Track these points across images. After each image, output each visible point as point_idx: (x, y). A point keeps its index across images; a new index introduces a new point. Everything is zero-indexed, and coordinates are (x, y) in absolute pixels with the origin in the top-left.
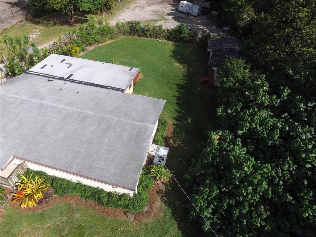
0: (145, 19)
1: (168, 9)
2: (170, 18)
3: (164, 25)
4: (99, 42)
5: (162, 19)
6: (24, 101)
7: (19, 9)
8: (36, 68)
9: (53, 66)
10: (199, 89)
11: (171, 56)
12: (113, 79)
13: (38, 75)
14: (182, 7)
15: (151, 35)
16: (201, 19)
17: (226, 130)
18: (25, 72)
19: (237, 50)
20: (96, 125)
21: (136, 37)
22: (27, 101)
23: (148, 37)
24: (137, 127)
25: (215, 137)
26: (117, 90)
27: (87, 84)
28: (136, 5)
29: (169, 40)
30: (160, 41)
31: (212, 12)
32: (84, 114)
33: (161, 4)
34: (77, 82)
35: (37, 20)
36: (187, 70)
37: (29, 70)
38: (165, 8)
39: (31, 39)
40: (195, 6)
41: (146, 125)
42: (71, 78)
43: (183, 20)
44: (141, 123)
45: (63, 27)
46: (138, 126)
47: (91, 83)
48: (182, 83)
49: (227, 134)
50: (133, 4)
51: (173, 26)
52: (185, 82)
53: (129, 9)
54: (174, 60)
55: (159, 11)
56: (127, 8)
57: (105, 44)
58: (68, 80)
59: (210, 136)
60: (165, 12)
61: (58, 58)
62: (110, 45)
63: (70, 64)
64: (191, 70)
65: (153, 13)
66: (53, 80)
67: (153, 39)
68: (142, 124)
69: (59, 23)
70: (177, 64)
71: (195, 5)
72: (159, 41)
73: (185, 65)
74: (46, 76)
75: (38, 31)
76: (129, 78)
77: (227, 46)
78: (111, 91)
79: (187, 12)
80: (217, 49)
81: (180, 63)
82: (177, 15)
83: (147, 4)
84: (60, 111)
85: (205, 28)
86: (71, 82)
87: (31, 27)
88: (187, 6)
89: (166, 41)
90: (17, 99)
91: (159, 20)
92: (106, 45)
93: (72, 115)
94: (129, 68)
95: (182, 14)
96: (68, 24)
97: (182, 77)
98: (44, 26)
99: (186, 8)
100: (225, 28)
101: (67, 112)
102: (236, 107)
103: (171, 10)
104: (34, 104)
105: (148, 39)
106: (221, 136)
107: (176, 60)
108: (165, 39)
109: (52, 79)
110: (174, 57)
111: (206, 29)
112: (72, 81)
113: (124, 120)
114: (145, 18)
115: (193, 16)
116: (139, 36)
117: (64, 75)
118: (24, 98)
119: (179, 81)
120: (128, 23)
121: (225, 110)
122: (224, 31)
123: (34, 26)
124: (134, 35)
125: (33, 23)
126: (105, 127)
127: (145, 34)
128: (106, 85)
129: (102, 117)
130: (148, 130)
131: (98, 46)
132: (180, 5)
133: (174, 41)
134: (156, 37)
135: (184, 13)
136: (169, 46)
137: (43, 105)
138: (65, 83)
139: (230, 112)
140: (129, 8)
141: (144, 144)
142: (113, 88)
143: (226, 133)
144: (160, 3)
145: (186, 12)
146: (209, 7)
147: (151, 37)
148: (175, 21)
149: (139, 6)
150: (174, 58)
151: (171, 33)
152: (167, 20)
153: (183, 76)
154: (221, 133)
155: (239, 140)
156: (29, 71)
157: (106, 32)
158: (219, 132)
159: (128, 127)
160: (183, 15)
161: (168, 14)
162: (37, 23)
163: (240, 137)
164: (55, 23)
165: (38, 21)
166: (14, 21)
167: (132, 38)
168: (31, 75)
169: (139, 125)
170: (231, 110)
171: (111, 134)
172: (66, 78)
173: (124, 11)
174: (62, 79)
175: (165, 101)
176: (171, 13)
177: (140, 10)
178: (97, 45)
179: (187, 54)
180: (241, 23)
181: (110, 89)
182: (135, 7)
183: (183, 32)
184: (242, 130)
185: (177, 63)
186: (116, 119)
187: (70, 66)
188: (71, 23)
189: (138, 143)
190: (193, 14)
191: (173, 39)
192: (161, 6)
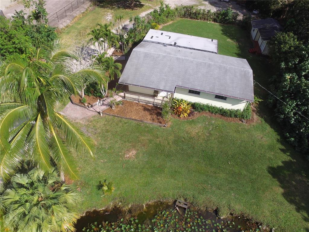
5: (201, 4)
9: (158, 37)
10: (251, 57)
11: (222, 34)
12: (205, 46)
15: (201, 17)
18: (142, 40)
19: (278, 28)
24: (242, 71)
26: (212, 53)
27: (191, 48)
29: (215, 22)
32: (208, 63)
36: (238, 44)
45: (127, 10)
48: (239, 53)
49: (294, 75)
57: (168, 24)
59: (286, 76)
61: (157, 32)
62: (172, 25)
67: (202, 21)
69: (121, 7)
72: (207, 22)
73: (235, 40)
77: (269, 25)
81: (232, 39)
86: (179, 47)
90: (160, 55)
91: (199, 5)
93: (201, 64)
94: (211, 40)
96: (129, 8)
97: (236, 49)
101: (197, 62)
102: (294, 61)
104: (173, 58)
105: (198, 20)
107: (227, 36)
108: (212, 21)
109: (165, 45)
110: (225, 34)
114: (187, 4)
115: (225, 1)
116: (191, 18)
117: (170, 43)
122: (254, 14)
123: (103, 9)
124: (187, 17)
126: (224, 70)
127: (197, 17)
129: (220, 65)
133: (219, 23)
134: (205, 19)
136: (217, 26)
141: (250, 79)
148: (212, 6)
152: (206, 5)
155: (303, 78)
158: (290, 74)
159: (237, 70)
165: (103, 5)
166: (86, 6)
167: (186, 20)
171: (230, 74)
172: (174, 45)
181: (207, 52)
183: (229, 15)
184: (305, 72)
185: (228, 39)
186: (228, 66)
187: (170, 37)
188: (132, 7)
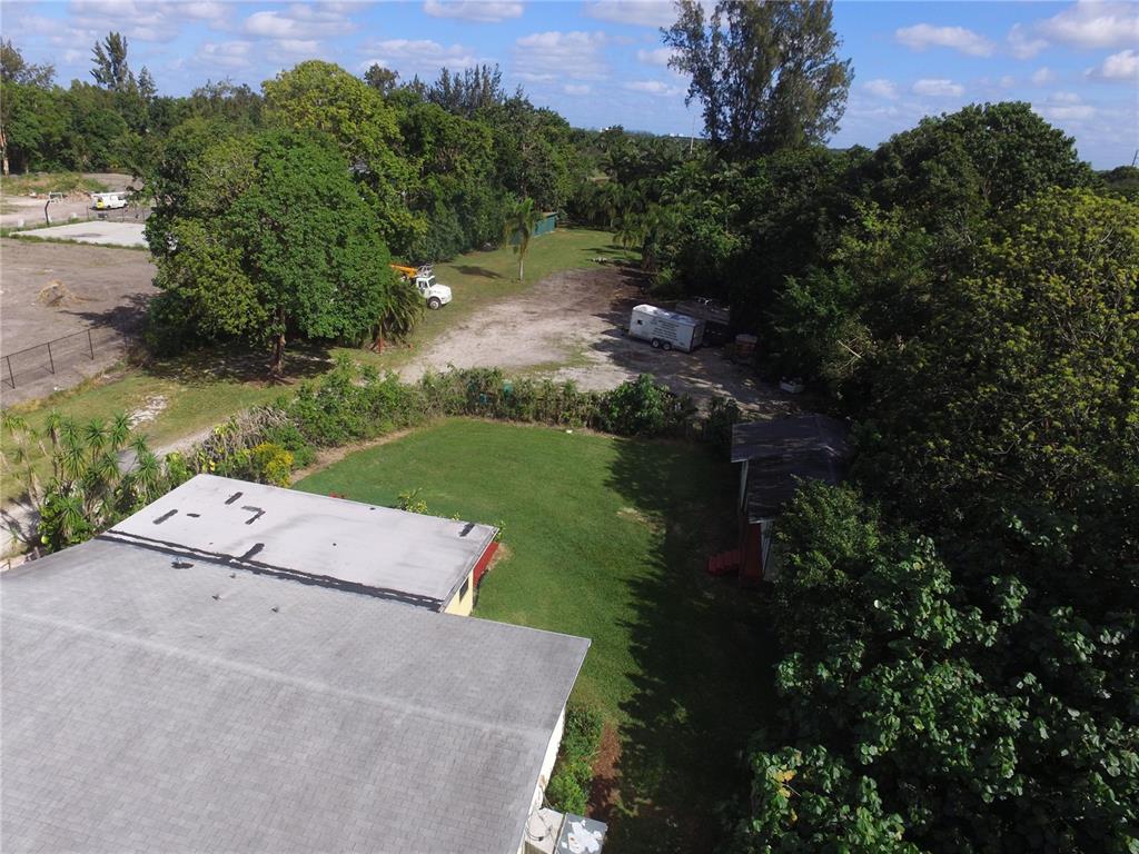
0: (519, 363)
1: (593, 330)
2: (602, 356)
3: (583, 380)
4: (361, 437)
5: (576, 360)
6: (78, 637)
7: (112, 332)
8: (137, 523)
9: (198, 516)
10: (710, 596)
11: (607, 484)
12: (404, 565)
13: (142, 544)
14: (639, 322)
15: (538, 413)
16: (703, 360)
17: (815, 745)
18: (98, 534)
19: (832, 458)
20: (335, 731)
21: (487, 420)
22: (87, 637)
23: (528, 421)
24: (484, 740)
25: (779, 774)
26: (416, 604)
27: (311, 580)
28: (489, 319)
29: (599, 430)
30: (570, 432)
31: (740, 337)
32: (292, 689)
33: (572, 316)
34: (276, 571)
35: (165, 364)
36: (664, 532)
37: (114, 529)
38: (586, 326)
39: (135, 423)
40: (681, 321)
41: (520, 732)
42: (255, 558)
43: (646, 365)
44: (500, 727)
45: (247, 385)
46: (487, 736)
47: (325, 577)
48: (650, 577)
49: (821, 763)
50: (480, 314)
51: (612, 381)
52: (658, 572)
53: (465, 332)
54: (617, 496)
55: (566, 338)
56: (461, 328)
57: (382, 443)
58: (245, 564)
59: (760, 771)
60: (583, 340)
61: (216, 489)
62: (398, 445)
63: (256, 509)
64: (677, 528)
65: (545, 343)
66: (192, 566)
67: (544, 426)
68: (504, 729)
69: (233, 374)
70: (630, 510)
71: (681, 316)
72: (564, 431)
73: (658, 513)
74: (168, 549)
75: (161, 397)
76: (460, 561)
77: (795, 445)
78: (394, 605)
79: (658, 340)
80: (764, 455)
81: (640, 505)
82: (626, 350)
83: (526, 315)
84: (205, 678)
85: (720, 386)
86: (257, 572)
87: (141, 385)
88: (655, 319)
89: (590, 433)
90: (52, 630)
91: (564, 365)
92: (386, 446)
93: (247, 692)
94: (462, 526)
95: (642, 345)
96: (264, 379)
97: (647, 557)
98: (184, 382)
99: (654, 326)
100: (785, 386)
101: (230, 682)
102: (845, 658)
103: (603, 333)
104: (111, 651)
105: (527, 425)
106: (800, 769)
107: (624, 495)
108: (588, 426)
109: (187, 561)
110: (618, 486)
111: (723, 389)
112: (259, 569)
113: (438, 713)
114: (519, 359)
115: (677, 350)
116: (499, 416)
117: (230, 548)
118: (79, 628)
119: (639, 571)
120: (463, 377)
121: (806, 671)
122: (783, 395)
123: (151, 382)
124: (480, 413)
125: (150, 375)
126: (366, 739)
127: (520, 411)
128: (377, 584)
129: (359, 702)
130: (526, 752)
131: (358, 448)
132: (635, 318)
133: (615, 433)
134: (556, 420)
135: (648, 342)
136: (602, 447)
137: (146, 654)
138: (233, 577)
139: (825, 674)
140: (467, 327)
141: (511, 807)
142: (402, 597)
143: (817, 758)
144: (569, 312)
145: (655, 339)
146: (726, 323)
147: (537, 418)
148: (617, 368)
149: (499, 323)
150: (618, 491)
151: (604, 406)
152: (593, 363)
153: (651, 552)
154: (797, 759)
155: (868, 786)
156: (111, 532)
157: (387, 404)
158: (789, 755)
159: (452, 740)
160: (645, 350)
161: (596, 347)
162: (161, 373)
163: (869, 770)
164: (223, 375)
165: (165, 367)
166: (91, 370)
167: (473, 424)
168: (118, 546)
169: (494, 732)
170: (827, 667)
171: (389, 767)
172: (237, 559)
173: (450, 338)
174: (224, 560)
175: (588, 642)
176: (605, 341)
177: (502, 334)
178: (353, 447)
179: (663, 473)
180: (836, 370)
181: (391, 598)
182: (488, 325)
183: (647, 402)
184: (876, 743)
185: (629, 507)
186: (409, 708)
187: (257, 517)
188: (275, 372)
189: (488, 802)
190: (676, 344)
191: (613, 425)
192: (572, 320)
